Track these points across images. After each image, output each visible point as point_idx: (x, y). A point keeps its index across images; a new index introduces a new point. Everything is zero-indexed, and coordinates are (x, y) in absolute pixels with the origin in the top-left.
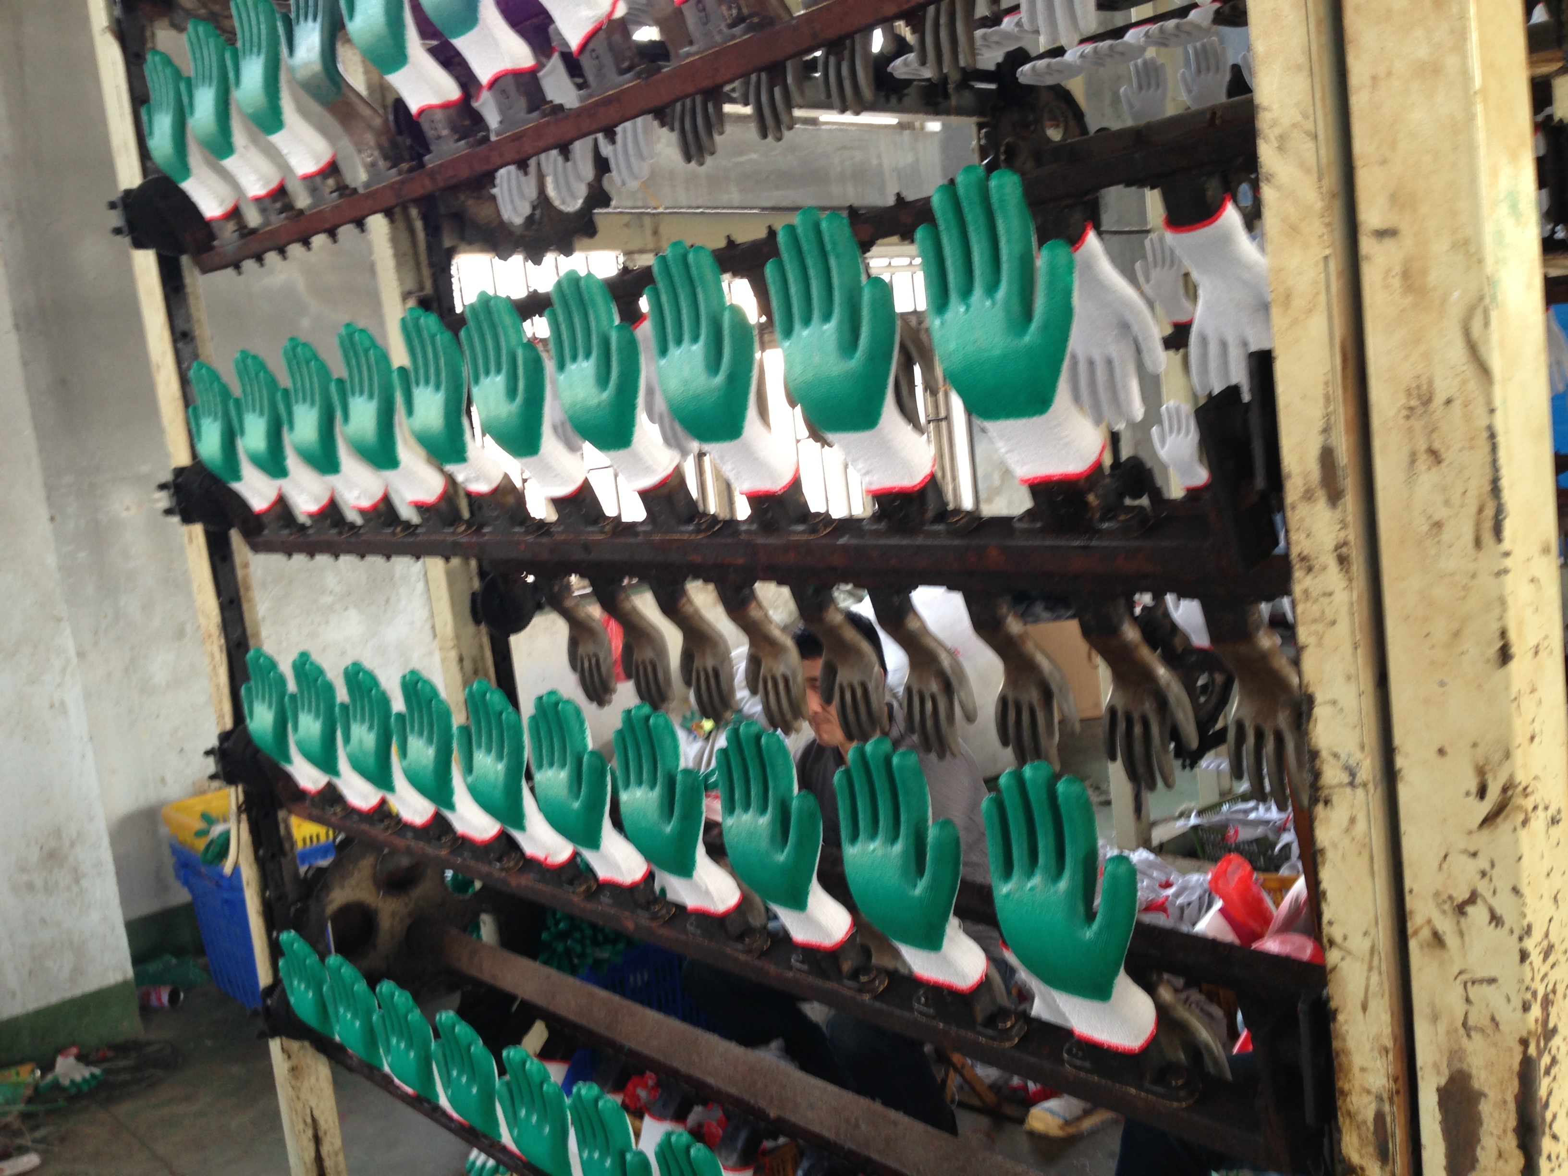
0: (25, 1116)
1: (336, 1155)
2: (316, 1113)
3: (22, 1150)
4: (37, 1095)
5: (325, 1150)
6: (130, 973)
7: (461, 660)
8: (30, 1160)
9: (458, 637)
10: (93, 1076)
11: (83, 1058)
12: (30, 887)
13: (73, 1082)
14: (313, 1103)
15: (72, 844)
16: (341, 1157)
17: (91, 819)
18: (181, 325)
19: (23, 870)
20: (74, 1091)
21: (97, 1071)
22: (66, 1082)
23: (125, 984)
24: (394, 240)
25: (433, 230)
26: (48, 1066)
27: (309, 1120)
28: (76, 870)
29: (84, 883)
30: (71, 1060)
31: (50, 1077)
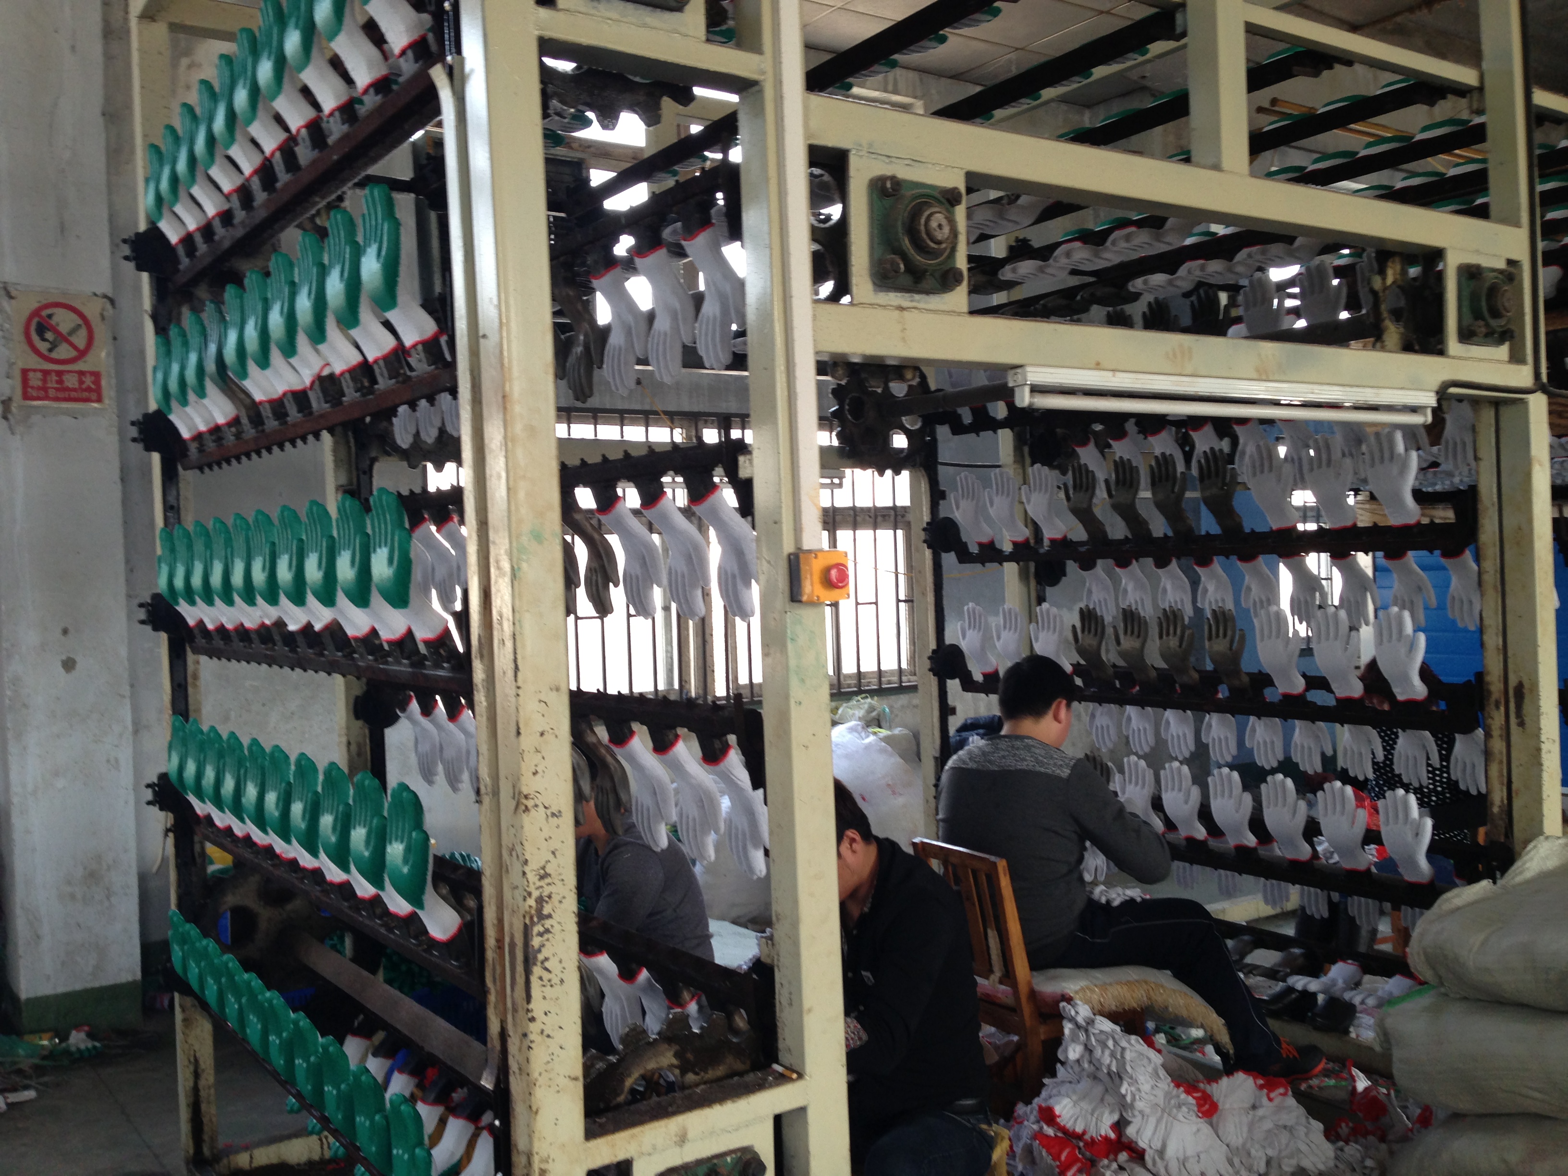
0: (36, 1068)
1: (209, 1088)
2: (198, 1055)
3: (26, 1087)
4: (51, 1055)
5: (202, 1083)
6: (138, 976)
7: (349, 743)
8: (30, 1094)
9: (348, 728)
10: (94, 1047)
11: (91, 1036)
12: (73, 897)
13: (79, 1049)
14: (197, 1047)
15: (109, 868)
16: (212, 1091)
17: (126, 851)
18: (172, 500)
19: (69, 883)
20: (77, 1056)
21: (97, 1044)
22: (73, 1049)
23: (133, 983)
24: (335, 451)
25: (362, 447)
26: (64, 1038)
27: (192, 1059)
28: (108, 889)
29: (114, 900)
30: (82, 1035)
31: (64, 1045)
